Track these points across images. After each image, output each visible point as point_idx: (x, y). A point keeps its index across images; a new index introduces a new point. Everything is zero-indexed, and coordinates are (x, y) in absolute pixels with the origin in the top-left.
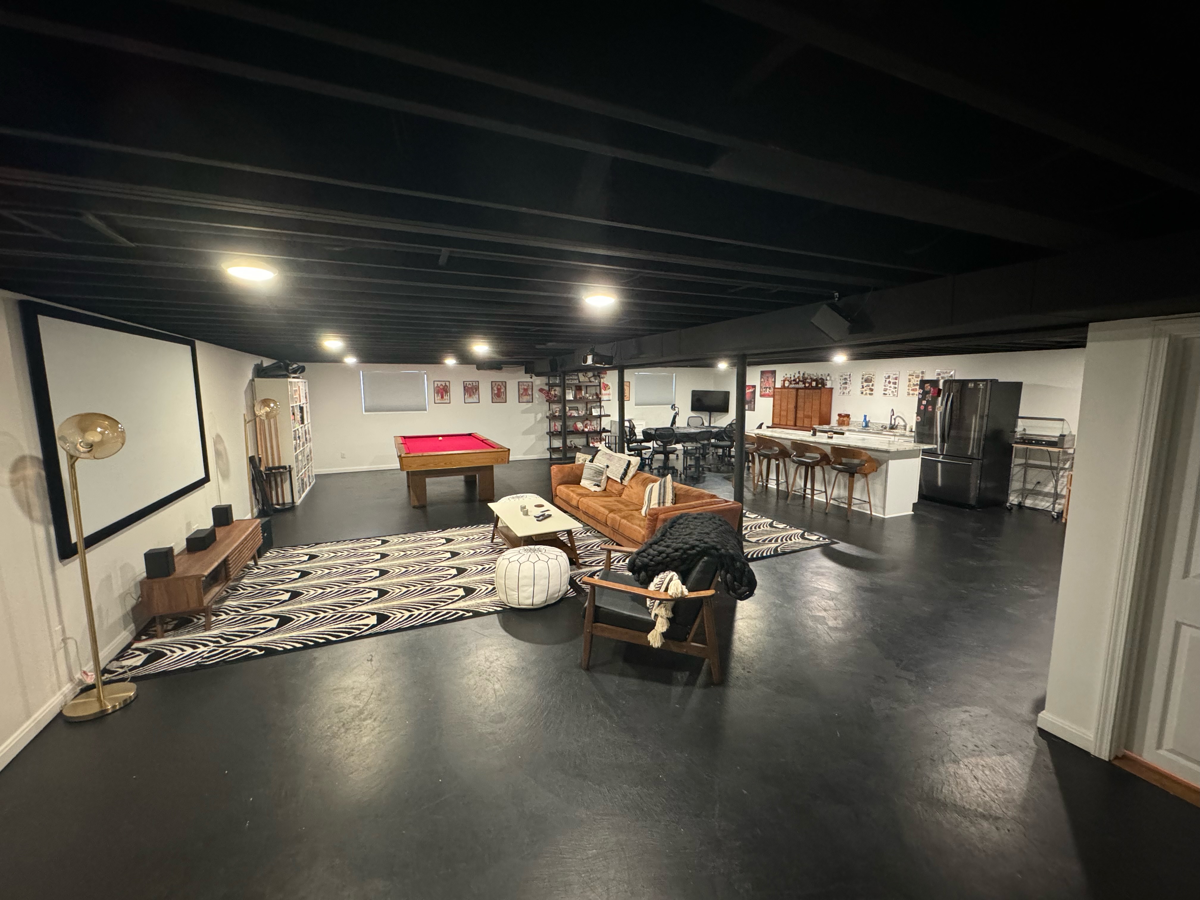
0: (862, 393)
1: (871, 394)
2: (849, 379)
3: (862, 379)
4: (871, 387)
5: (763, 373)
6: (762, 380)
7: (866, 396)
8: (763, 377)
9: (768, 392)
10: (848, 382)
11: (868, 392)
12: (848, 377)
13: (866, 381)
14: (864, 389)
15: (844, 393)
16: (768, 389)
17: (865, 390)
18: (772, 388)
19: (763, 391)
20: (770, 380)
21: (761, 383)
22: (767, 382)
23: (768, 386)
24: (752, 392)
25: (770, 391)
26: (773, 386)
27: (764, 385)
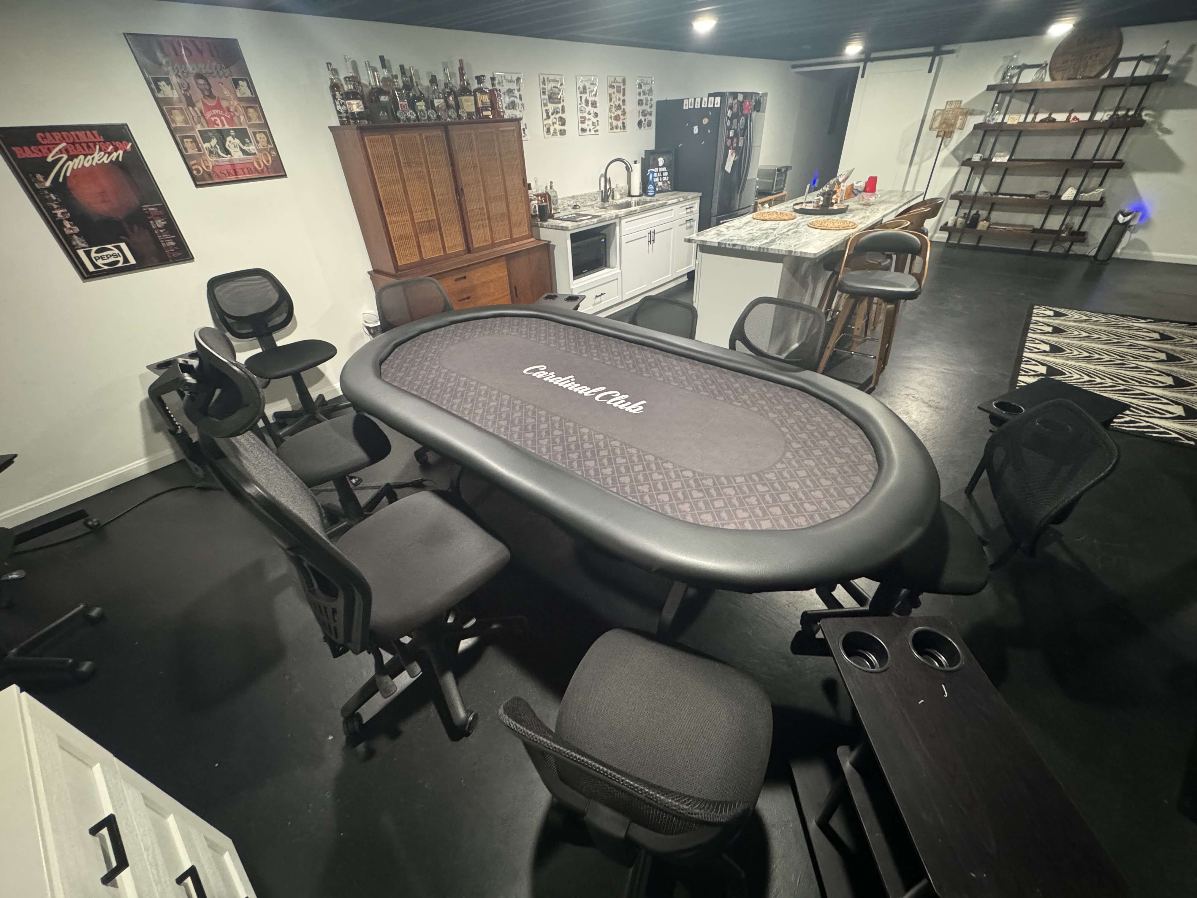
0: (548, 131)
1: (563, 133)
2: (517, 94)
3: (544, 93)
4: (560, 115)
6: (168, 91)
7: (555, 138)
8: (167, 73)
9: (237, 155)
10: (517, 101)
11: (558, 127)
12: (514, 86)
13: (550, 98)
14: (550, 121)
17: (554, 123)
18: (255, 134)
19: (207, 153)
20: (226, 92)
21: (170, 111)
22: (211, 103)
23: (227, 127)
24: (115, 163)
25: (252, 148)
26: (258, 122)
27: (200, 122)
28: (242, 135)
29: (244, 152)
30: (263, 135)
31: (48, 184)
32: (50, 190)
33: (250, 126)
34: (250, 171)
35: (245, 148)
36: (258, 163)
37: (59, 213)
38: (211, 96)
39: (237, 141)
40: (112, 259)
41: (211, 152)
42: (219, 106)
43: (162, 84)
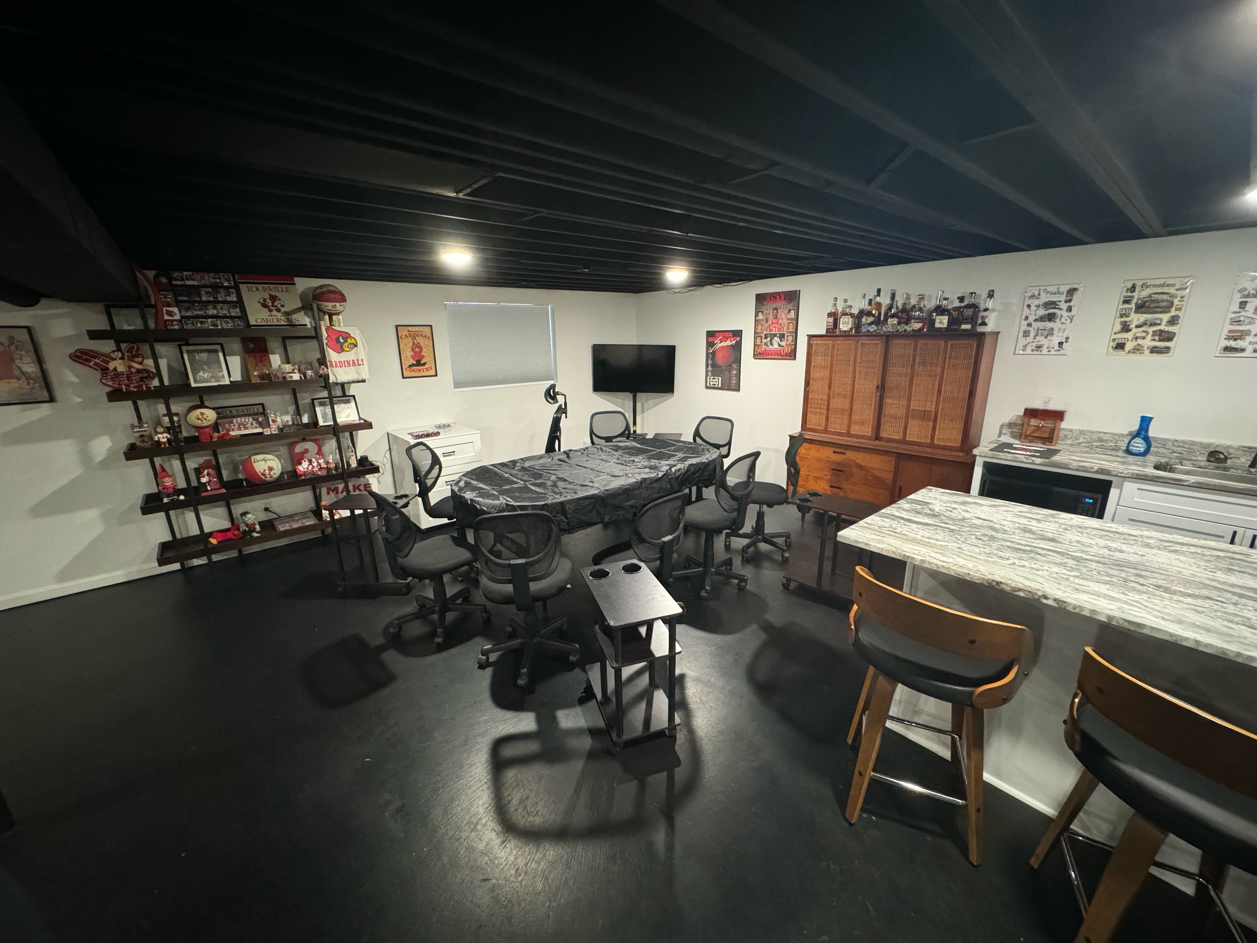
0: (1121, 347)
1: (1160, 351)
2: (1064, 306)
3: (1127, 302)
4: (1163, 327)
5: (761, 299)
6: (761, 316)
7: (1136, 357)
8: (764, 309)
9: (776, 346)
10: (1061, 313)
11: (1149, 342)
12: (1059, 298)
13: (1141, 308)
14: (1128, 336)
15: (1039, 347)
16: (776, 340)
17: (1137, 338)
18: (788, 336)
19: (764, 344)
20: (783, 316)
21: (758, 324)
22: (775, 321)
23: (777, 332)
24: (731, 345)
25: (783, 344)
26: (792, 330)
27: (767, 330)
28: (782, 337)
29: (779, 345)
30: (791, 337)
31: (711, 351)
32: (711, 353)
33: (787, 332)
34: (778, 355)
35: (780, 343)
36: (783, 351)
37: (709, 361)
38: (776, 318)
39: (778, 339)
40: (715, 383)
41: (765, 344)
42: (777, 323)
43: (760, 313)
